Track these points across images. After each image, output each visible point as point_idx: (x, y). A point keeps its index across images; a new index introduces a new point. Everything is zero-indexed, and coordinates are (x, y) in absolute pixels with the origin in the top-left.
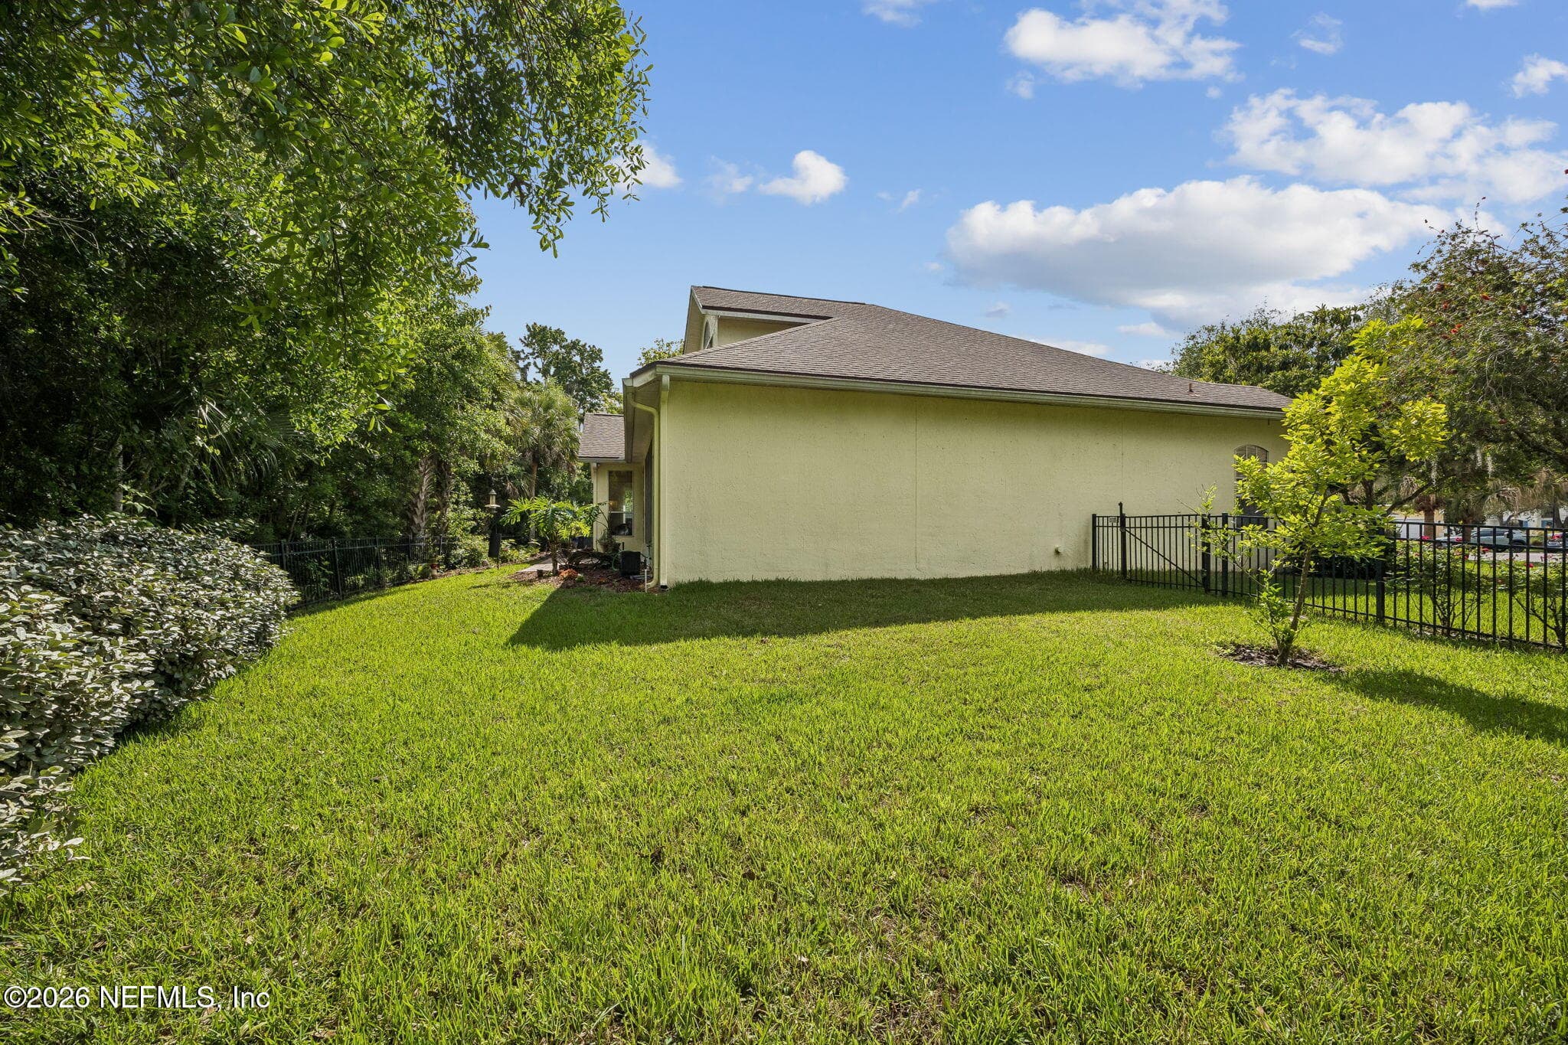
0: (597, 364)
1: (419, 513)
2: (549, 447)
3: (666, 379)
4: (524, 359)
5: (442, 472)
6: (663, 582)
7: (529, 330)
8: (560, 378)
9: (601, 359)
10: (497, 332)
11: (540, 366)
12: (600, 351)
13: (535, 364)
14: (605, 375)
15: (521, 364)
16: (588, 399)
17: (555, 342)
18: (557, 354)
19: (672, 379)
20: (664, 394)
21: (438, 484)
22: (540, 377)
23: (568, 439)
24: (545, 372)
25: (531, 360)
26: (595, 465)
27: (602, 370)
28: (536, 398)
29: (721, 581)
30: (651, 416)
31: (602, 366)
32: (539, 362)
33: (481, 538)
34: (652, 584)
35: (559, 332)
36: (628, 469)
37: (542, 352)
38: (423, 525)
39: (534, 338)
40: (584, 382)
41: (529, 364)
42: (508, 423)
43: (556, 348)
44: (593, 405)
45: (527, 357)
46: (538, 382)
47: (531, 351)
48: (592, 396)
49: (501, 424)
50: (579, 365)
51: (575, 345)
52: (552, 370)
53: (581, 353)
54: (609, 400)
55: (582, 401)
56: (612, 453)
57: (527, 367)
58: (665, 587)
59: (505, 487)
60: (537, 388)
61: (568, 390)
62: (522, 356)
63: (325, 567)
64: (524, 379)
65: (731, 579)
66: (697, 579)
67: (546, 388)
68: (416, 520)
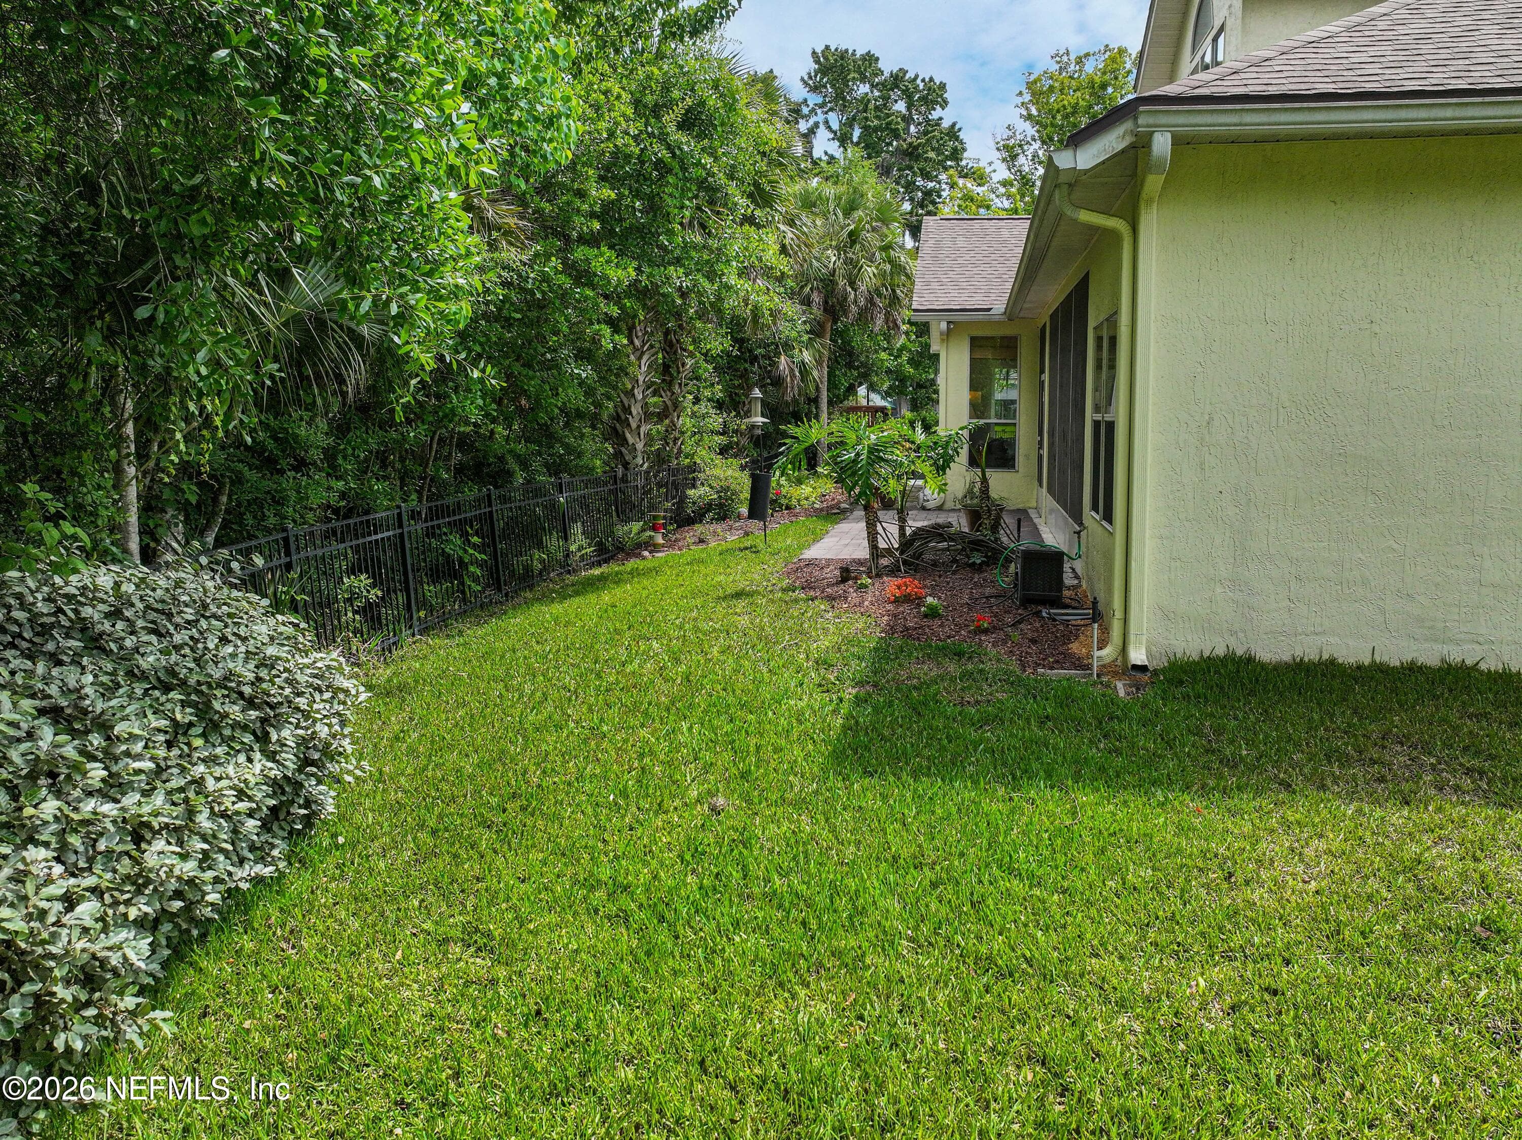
0: (935, 115)
1: (634, 425)
2: (852, 284)
3: (1162, 144)
4: (806, 117)
5: (671, 345)
6: (1138, 656)
7: (817, 62)
8: (871, 147)
9: (944, 104)
10: (762, 70)
11: (835, 126)
12: (943, 86)
13: (826, 122)
14: (953, 133)
15: (803, 126)
16: (920, 182)
17: (863, 79)
18: (865, 101)
19: (1178, 141)
20: (1153, 183)
21: (666, 368)
22: (834, 148)
23: (888, 267)
24: (843, 139)
25: (820, 117)
26: (944, 325)
27: (946, 124)
28: (830, 190)
29: (1286, 657)
30: (1114, 236)
31: (946, 116)
32: (834, 120)
33: (736, 462)
34: (1108, 653)
35: (870, 59)
36: (1008, 332)
37: (840, 100)
38: (640, 446)
39: (824, 74)
40: (912, 153)
41: (817, 125)
42: (783, 250)
43: (864, 89)
44: (928, 193)
45: (813, 111)
46: (832, 157)
47: (820, 100)
48: (927, 176)
49: (771, 255)
50: (904, 118)
51: (897, 79)
52: (857, 133)
53: (908, 95)
54: (961, 182)
55: (910, 187)
56: (978, 302)
57: (812, 131)
58: (1143, 669)
59: (774, 364)
60: (831, 170)
61: (885, 171)
62: (805, 111)
63: (475, 546)
64: (809, 152)
65: (1312, 655)
66: (1220, 651)
67: (846, 169)
68: (630, 439)
